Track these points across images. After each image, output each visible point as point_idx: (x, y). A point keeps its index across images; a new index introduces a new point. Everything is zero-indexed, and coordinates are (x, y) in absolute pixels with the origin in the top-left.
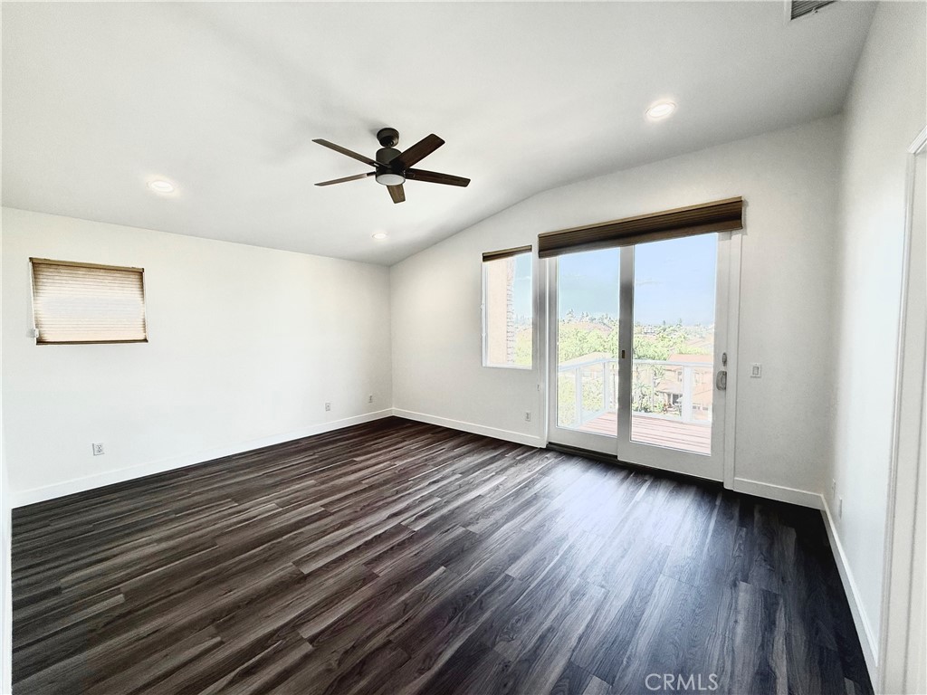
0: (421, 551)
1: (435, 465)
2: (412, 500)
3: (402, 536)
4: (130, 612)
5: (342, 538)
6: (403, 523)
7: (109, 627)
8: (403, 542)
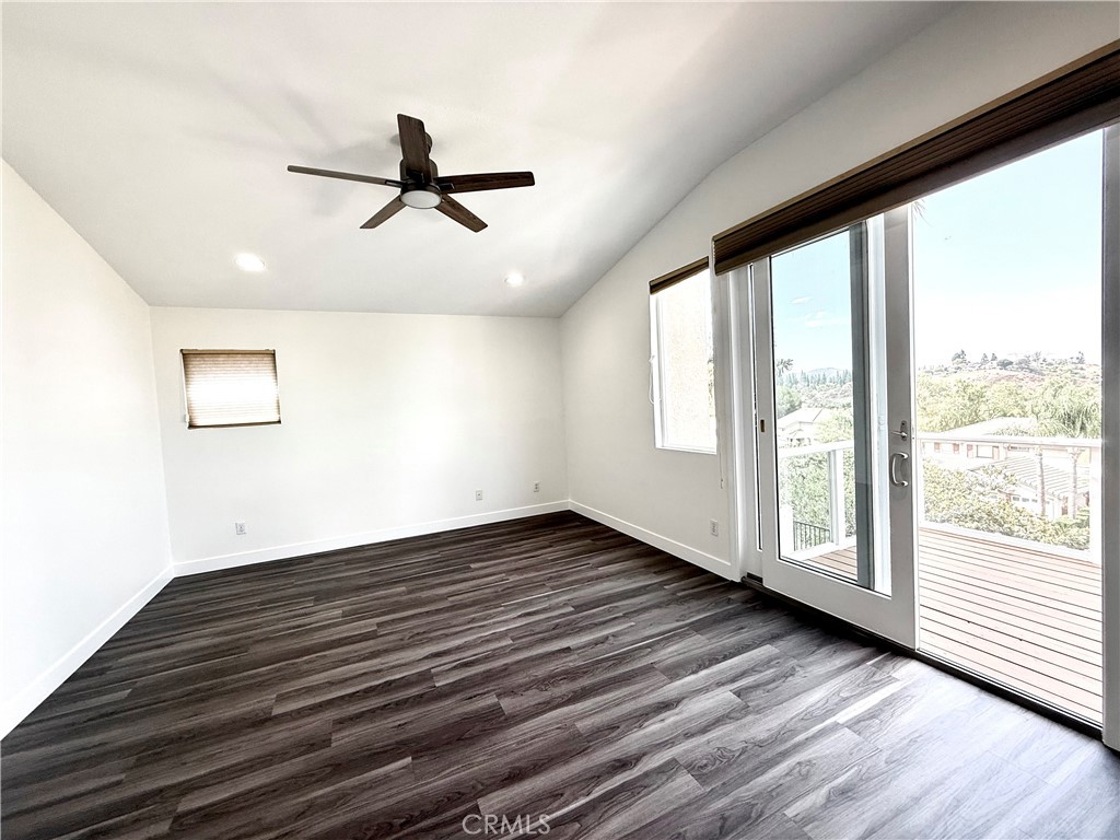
0: (411, 722)
1: (553, 588)
2: (475, 637)
3: (415, 690)
4: (112, 714)
5: (351, 675)
6: (432, 670)
7: (89, 723)
8: (406, 701)
